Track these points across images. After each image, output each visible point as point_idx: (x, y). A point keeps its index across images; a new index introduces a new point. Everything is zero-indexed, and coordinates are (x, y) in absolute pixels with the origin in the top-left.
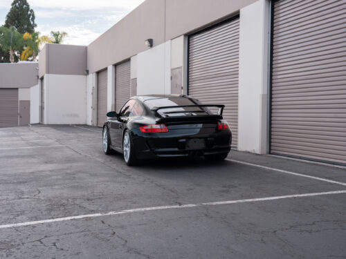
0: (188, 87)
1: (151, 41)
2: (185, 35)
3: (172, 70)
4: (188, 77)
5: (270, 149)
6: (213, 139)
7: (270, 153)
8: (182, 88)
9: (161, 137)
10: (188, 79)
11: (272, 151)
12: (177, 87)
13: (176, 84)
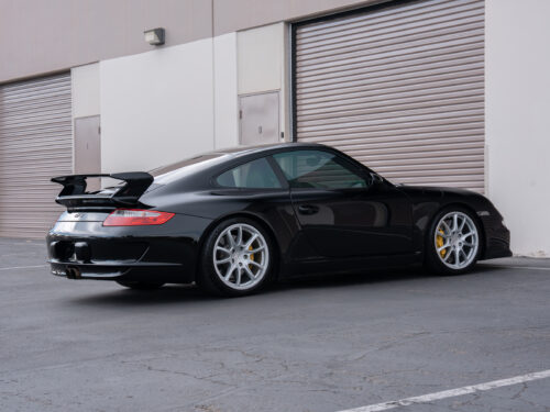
0: (296, 133)
1: (160, 33)
2: (287, 23)
3: (240, 96)
4: (294, 110)
8: (282, 136)
10: (295, 117)
12: (261, 132)
13: (261, 128)
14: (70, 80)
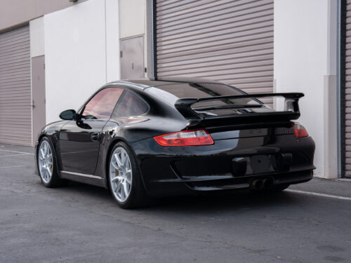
0: (156, 68)
3: (122, 40)
4: (155, 51)
5: (344, 169)
6: (291, 155)
7: (343, 176)
8: (146, 71)
9: (198, 154)
10: (155, 55)
11: (348, 173)
12: (133, 68)
13: (133, 64)
14: (29, 30)
